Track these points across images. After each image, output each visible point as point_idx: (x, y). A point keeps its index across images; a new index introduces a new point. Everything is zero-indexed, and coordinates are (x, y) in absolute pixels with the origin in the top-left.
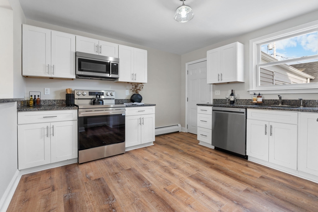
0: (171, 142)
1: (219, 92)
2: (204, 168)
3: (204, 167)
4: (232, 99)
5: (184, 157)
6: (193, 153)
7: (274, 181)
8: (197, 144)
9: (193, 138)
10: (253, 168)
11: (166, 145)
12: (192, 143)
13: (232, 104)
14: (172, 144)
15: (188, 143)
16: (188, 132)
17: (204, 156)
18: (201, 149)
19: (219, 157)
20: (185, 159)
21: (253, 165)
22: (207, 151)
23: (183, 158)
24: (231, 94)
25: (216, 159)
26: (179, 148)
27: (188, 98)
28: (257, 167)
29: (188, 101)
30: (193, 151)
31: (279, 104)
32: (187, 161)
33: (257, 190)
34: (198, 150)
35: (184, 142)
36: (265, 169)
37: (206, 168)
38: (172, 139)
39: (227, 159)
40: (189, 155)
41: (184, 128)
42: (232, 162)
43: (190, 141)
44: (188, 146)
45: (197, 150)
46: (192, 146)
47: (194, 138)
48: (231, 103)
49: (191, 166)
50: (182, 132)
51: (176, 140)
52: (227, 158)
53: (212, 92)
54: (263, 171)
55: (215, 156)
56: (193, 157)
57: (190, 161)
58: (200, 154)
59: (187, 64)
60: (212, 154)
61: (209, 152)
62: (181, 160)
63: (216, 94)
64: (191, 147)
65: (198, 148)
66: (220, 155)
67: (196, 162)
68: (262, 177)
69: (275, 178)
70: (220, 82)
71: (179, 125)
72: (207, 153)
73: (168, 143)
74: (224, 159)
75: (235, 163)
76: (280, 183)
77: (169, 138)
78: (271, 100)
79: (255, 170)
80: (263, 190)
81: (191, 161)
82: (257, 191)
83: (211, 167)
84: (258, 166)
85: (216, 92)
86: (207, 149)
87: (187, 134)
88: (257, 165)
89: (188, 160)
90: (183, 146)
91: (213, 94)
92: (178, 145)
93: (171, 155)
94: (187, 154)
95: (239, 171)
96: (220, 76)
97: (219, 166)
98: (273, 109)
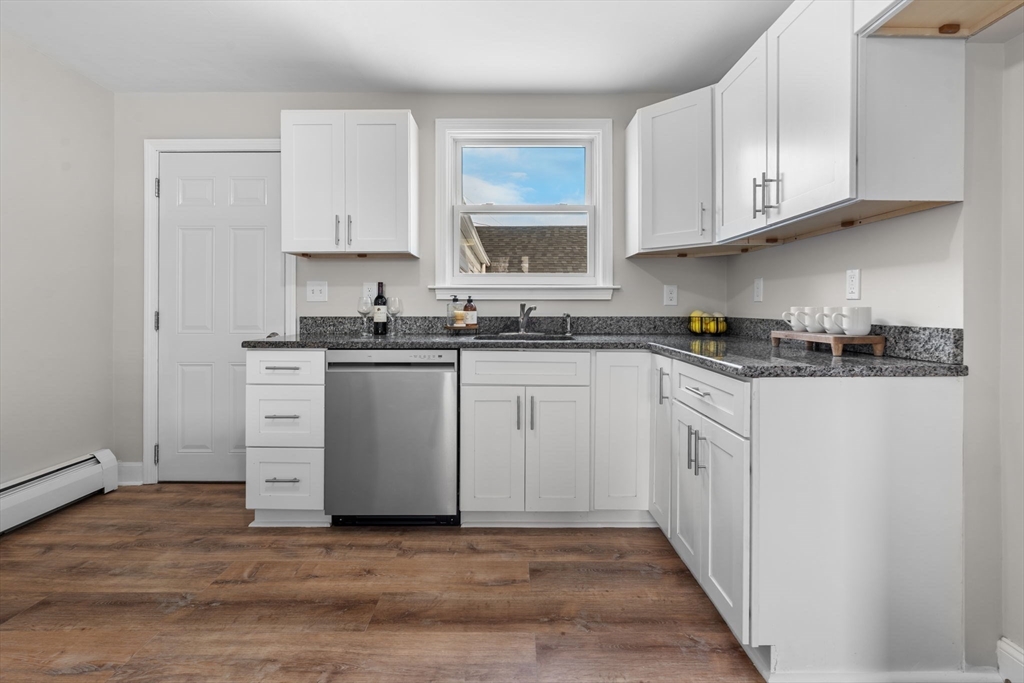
0: (77, 570)
1: (326, 289)
2: (351, 645)
3: (346, 637)
4: (380, 316)
5: (215, 636)
6: (251, 587)
7: (564, 568)
8: (244, 530)
9: (202, 505)
10: (494, 552)
11: (45, 604)
12: (211, 531)
13: (382, 334)
14: (91, 581)
15: (192, 537)
16: (159, 482)
17: (309, 577)
18: (279, 549)
19: (373, 554)
20: (230, 643)
21: (483, 538)
22: (310, 546)
23: (218, 642)
24: (377, 299)
25: (369, 572)
26: (158, 587)
27: (157, 314)
28: (498, 541)
29: (157, 328)
30: (245, 575)
31: (518, 331)
32: (249, 652)
33: (562, 630)
34: (266, 556)
35: (165, 545)
36: (520, 537)
37: (358, 637)
38: (72, 547)
39: (404, 552)
40: (238, 604)
41: (139, 464)
42: (425, 558)
43: (197, 523)
44: (198, 557)
45: (261, 564)
46: (225, 547)
47: (209, 505)
48: (376, 333)
49: (286, 669)
50: (121, 489)
51: (109, 548)
52: (397, 546)
53: (291, 289)
54: (519, 547)
55: (358, 559)
56: (266, 612)
57: (264, 643)
58: (287, 579)
59: (151, 148)
60: (336, 554)
61: (319, 550)
62: (211, 660)
63: (310, 297)
64: (221, 556)
65: (259, 546)
66: (368, 547)
67: (299, 629)
68: (535, 572)
69: (561, 559)
70: (342, 248)
71: (106, 456)
72: (315, 559)
73: (61, 586)
74: (394, 554)
75: (435, 556)
76: (577, 567)
77: (49, 548)
78: (497, 318)
79: (502, 555)
80: (571, 620)
81: (266, 636)
82: (563, 634)
83: (376, 622)
84: (499, 537)
85: (309, 289)
86: (305, 540)
87: (158, 491)
88: (495, 534)
89: (248, 637)
90: (175, 566)
91: (300, 299)
92: (138, 571)
93: (127, 659)
94: (224, 603)
95: (470, 583)
96: (343, 224)
97: (398, 598)
98: (537, 347)
